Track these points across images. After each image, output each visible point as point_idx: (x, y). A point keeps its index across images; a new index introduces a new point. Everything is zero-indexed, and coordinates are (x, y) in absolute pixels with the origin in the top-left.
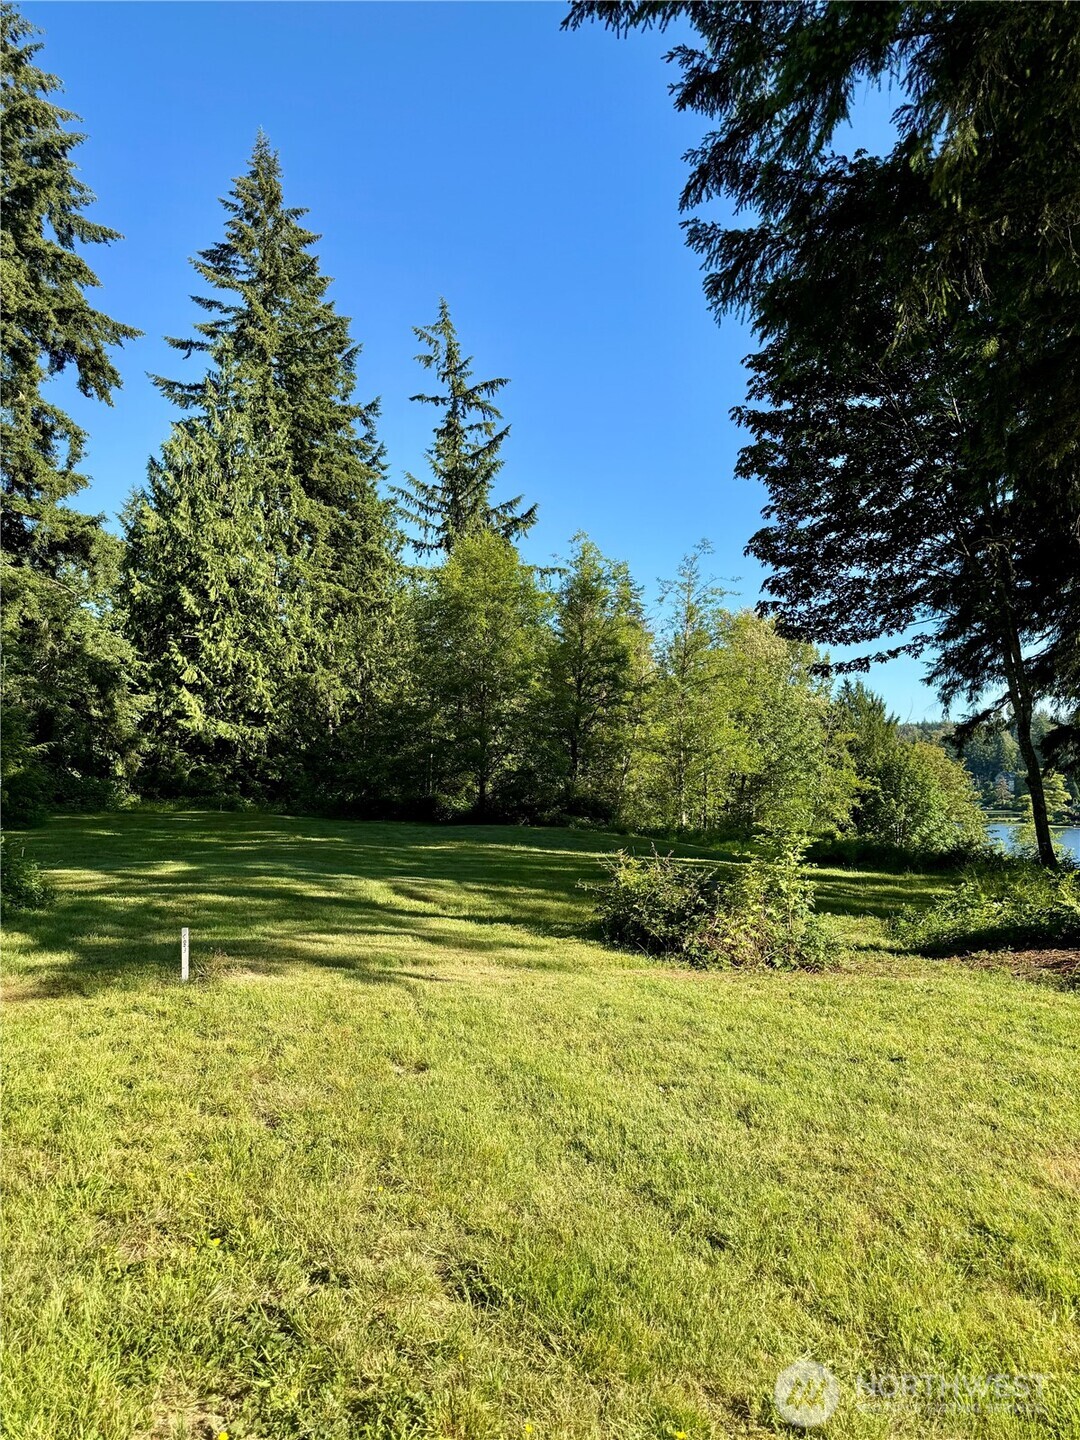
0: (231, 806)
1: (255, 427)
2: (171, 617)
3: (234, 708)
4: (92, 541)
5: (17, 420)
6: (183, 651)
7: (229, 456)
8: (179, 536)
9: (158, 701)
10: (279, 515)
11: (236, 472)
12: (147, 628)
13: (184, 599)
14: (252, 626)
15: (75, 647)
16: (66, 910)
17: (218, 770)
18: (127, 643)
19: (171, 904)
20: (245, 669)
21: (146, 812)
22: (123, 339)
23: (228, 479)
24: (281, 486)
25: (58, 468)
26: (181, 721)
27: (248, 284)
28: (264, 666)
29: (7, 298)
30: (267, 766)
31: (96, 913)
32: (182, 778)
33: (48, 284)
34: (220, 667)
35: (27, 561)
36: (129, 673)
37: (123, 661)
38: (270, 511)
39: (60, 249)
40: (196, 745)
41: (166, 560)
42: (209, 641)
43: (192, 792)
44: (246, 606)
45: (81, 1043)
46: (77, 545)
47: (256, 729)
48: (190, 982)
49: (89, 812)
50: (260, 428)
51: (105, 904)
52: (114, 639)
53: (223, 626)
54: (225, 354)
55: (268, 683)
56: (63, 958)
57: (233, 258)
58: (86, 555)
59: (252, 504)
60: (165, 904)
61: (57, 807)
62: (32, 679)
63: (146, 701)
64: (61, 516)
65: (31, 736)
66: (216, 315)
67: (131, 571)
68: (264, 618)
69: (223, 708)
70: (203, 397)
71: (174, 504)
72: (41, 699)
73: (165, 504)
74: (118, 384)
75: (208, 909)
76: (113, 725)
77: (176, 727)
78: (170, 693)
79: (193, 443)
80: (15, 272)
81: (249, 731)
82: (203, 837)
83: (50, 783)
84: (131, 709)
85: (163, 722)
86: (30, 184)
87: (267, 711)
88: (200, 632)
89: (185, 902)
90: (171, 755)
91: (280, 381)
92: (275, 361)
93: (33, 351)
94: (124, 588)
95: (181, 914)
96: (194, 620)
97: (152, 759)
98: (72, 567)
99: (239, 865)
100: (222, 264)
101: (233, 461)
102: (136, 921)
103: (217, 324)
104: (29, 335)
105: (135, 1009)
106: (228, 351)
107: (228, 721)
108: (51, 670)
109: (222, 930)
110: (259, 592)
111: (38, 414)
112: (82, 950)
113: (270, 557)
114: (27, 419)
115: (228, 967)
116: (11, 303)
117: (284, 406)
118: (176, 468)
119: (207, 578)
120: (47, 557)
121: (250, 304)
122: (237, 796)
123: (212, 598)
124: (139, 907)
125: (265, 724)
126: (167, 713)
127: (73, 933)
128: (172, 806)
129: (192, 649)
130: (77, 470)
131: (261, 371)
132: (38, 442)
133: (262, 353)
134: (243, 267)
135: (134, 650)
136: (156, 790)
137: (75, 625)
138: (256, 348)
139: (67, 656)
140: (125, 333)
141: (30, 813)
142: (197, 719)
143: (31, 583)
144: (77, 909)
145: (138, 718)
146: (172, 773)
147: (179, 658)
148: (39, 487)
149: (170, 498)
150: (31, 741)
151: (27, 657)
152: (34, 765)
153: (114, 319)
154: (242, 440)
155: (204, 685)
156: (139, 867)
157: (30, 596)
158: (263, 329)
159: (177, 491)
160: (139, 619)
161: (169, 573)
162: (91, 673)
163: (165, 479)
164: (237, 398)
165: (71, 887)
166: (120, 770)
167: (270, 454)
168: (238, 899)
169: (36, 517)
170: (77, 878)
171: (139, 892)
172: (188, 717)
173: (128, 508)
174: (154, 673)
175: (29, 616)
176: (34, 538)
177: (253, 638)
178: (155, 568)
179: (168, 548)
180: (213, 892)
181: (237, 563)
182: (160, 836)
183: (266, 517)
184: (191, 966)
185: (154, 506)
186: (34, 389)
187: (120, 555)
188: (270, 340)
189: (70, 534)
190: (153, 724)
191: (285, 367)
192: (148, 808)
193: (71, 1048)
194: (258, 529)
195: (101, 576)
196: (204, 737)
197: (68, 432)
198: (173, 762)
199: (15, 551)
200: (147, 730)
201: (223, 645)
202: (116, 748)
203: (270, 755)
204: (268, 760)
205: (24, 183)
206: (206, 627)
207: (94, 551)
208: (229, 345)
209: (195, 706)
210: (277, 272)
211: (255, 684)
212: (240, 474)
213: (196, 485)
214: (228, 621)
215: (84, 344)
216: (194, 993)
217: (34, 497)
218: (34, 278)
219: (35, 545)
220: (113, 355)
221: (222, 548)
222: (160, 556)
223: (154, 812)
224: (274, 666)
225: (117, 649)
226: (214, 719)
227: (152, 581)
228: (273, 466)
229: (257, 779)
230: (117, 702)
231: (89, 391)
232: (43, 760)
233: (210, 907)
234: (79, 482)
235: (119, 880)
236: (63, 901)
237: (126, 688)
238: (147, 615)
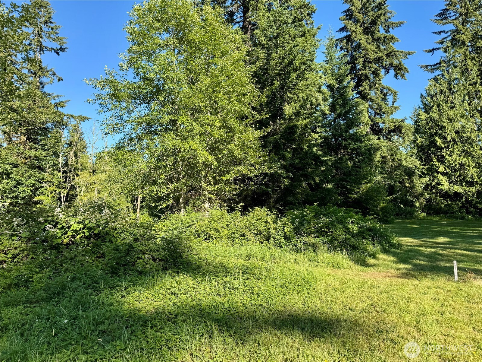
0: (462, 218)
1: (462, 72)
2: (433, 149)
3: (460, 180)
4: (402, 127)
5: (376, 93)
6: (438, 160)
7: (452, 86)
8: (434, 119)
9: (430, 180)
10: (475, 102)
11: (455, 91)
12: (423, 154)
13: (437, 142)
14: (466, 148)
15: (399, 163)
16: (406, 251)
17: (455, 204)
18: (417, 160)
19: (444, 252)
20: (464, 165)
21: (428, 219)
22: (408, 56)
23: (452, 94)
24: (475, 91)
25: (389, 106)
26: (439, 186)
27: (455, 19)
28: (473, 163)
29: (371, 56)
30: (477, 202)
31: (417, 253)
32: (441, 207)
33: (382, 47)
34: (454, 165)
35: (381, 137)
36: (418, 171)
37: (416, 167)
38: (471, 102)
39: (385, 34)
40: (446, 195)
41: (429, 129)
42: (448, 155)
43: (446, 213)
44: (463, 140)
45: (421, 296)
46: (398, 130)
47: (471, 188)
48: (459, 281)
49: (408, 219)
50: (465, 71)
51: (420, 250)
52: (412, 159)
53: (454, 149)
54: (448, 48)
55: (475, 169)
56: (408, 267)
57: (448, 12)
58: (400, 132)
59: (463, 101)
60: (442, 252)
61: (397, 217)
62: (386, 175)
63: (425, 180)
64: (391, 121)
65: (387, 194)
66: (443, 35)
67: (416, 135)
68: (471, 144)
69: (456, 180)
70: (440, 67)
71: (431, 108)
72: (389, 182)
73: (427, 109)
74: (408, 72)
75: (460, 256)
76: (414, 189)
77: (437, 189)
78: (434, 177)
79: (437, 85)
80: (372, 47)
81: (468, 189)
82: (453, 229)
83: (395, 209)
84: (420, 183)
85: (432, 187)
86: (375, 18)
87: (475, 180)
88: (444, 153)
89: (450, 252)
90: (436, 199)
91: (472, 51)
92: (469, 44)
93: (379, 70)
94: (414, 141)
95: (450, 256)
96: (442, 149)
97: (429, 200)
98: (396, 137)
99: (471, 240)
100: (444, 16)
101: (454, 87)
102: (431, 257)
103: (443, 39)
104: (378, 65)
105: (439, 288)
106: (449, 47)
107: (458, 185)
108: (392, 172)
109: (469, 264)
110: (468, 134)
111: (382, 90)
112: (414, 265)
113: (472, 120)
114: (379, 92)
115: (474, 278)
116: (372, 57)
117: (475, 60)
118: (431, 95)
119: (446, 133)
120: (388, 135)
121: (457, 26)
122: (464, 214)
123: (449, 139)
124: (432, 252)
125: (475, 186)
126: (434, 184)
127: (410, 259)
128: (438, 218)
129: (442, 160)
130: (395, 105)
131: (463, 50)
132: (383, 99)
133: (464, 43)
134: (453, 14)
135: (420, 162)
136: (431, 212)
137: (399, 156)
138: (460, 42)
139: (396, 167)
140: (409, 54)
141: (389, 219)
142: (445, 185)
143: (383, 144)
144: (410, 251)
145: (423, 186)
146: (437, 206)
147: (437, 163)
148: (384, 113)
149: (429, 106)
150: (387, 195)
151: (383, 168)
152: (389, 203)
153: (405, 51)
154: (457, 78)
155: (447, 172)
156: (430, 238)
157: (383, 148)
158: (463, 34)
159: (432, 104)
160: (421, 151)
161: (431, 133)
162: (405, 172)
163: (427, 100)
164: (453, 63)
165: (406, 243)
166: (417, 205)
167: (470, 80)
168: (473, 253)
169: (384, 123)
170: (408, 241)
171: (431, 247)
172: (442, 185)
173: (413, 113)
174: (428, 170)
175: (383, 155)
176: (383, 130)
177: (467, 152)
178: (425, 132)
179: (430, 124)
180: (462, 250)
181: (458, 125)
182: (436, 228)
183: (469, 105)
184: (458, 276)
185: (424, 110)
186: (381, 82)
187: (412, 130)
188: (466, 37)
189: (395, 126)
190: (428, 188)
191: (474, 45)
192: (429, 218)
193: (417, 297)
194: (466, 110)
195: (406, 139)
196: (449, 192)
197: (392, 93)
198: (437, 201)
199: (377, 135)
200: (426, 190)
201: (454, 156)
202: (416, 197)
203: (478, 198)
204: (477, 200)
205: (373, 18)
206: (447, 151)
207: (403, 130)
208: (449, 44)
209: (444, 181)
210: (467, 10)
211: (469, 170)
212: (457, 91)
213: (439, 99)
214: (455, 147)
215: (396, 62)
216: (461, 285)
217: (382, 117)
218: (378, 47)
219: (384, 132)
220: (405, 63)
221: (451, 120)
222: (427, 128)
223: (431, 220)
224: (477, 163)
225: (414, 163)
226: (452, 185)
227: (425, 137)
228: (471, 85)
229: (473, 208)
230: (415, 181)
231: (398, 78)
232: (391, 202)
233: (461, 255)
234: (396, 108)
235: (423, 243)
236: (405, 248)
237: (418, 176)
238: (424, 149)
